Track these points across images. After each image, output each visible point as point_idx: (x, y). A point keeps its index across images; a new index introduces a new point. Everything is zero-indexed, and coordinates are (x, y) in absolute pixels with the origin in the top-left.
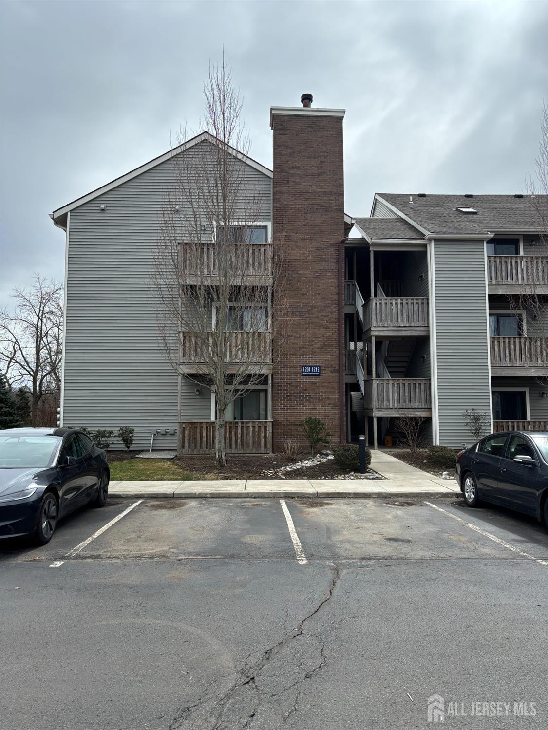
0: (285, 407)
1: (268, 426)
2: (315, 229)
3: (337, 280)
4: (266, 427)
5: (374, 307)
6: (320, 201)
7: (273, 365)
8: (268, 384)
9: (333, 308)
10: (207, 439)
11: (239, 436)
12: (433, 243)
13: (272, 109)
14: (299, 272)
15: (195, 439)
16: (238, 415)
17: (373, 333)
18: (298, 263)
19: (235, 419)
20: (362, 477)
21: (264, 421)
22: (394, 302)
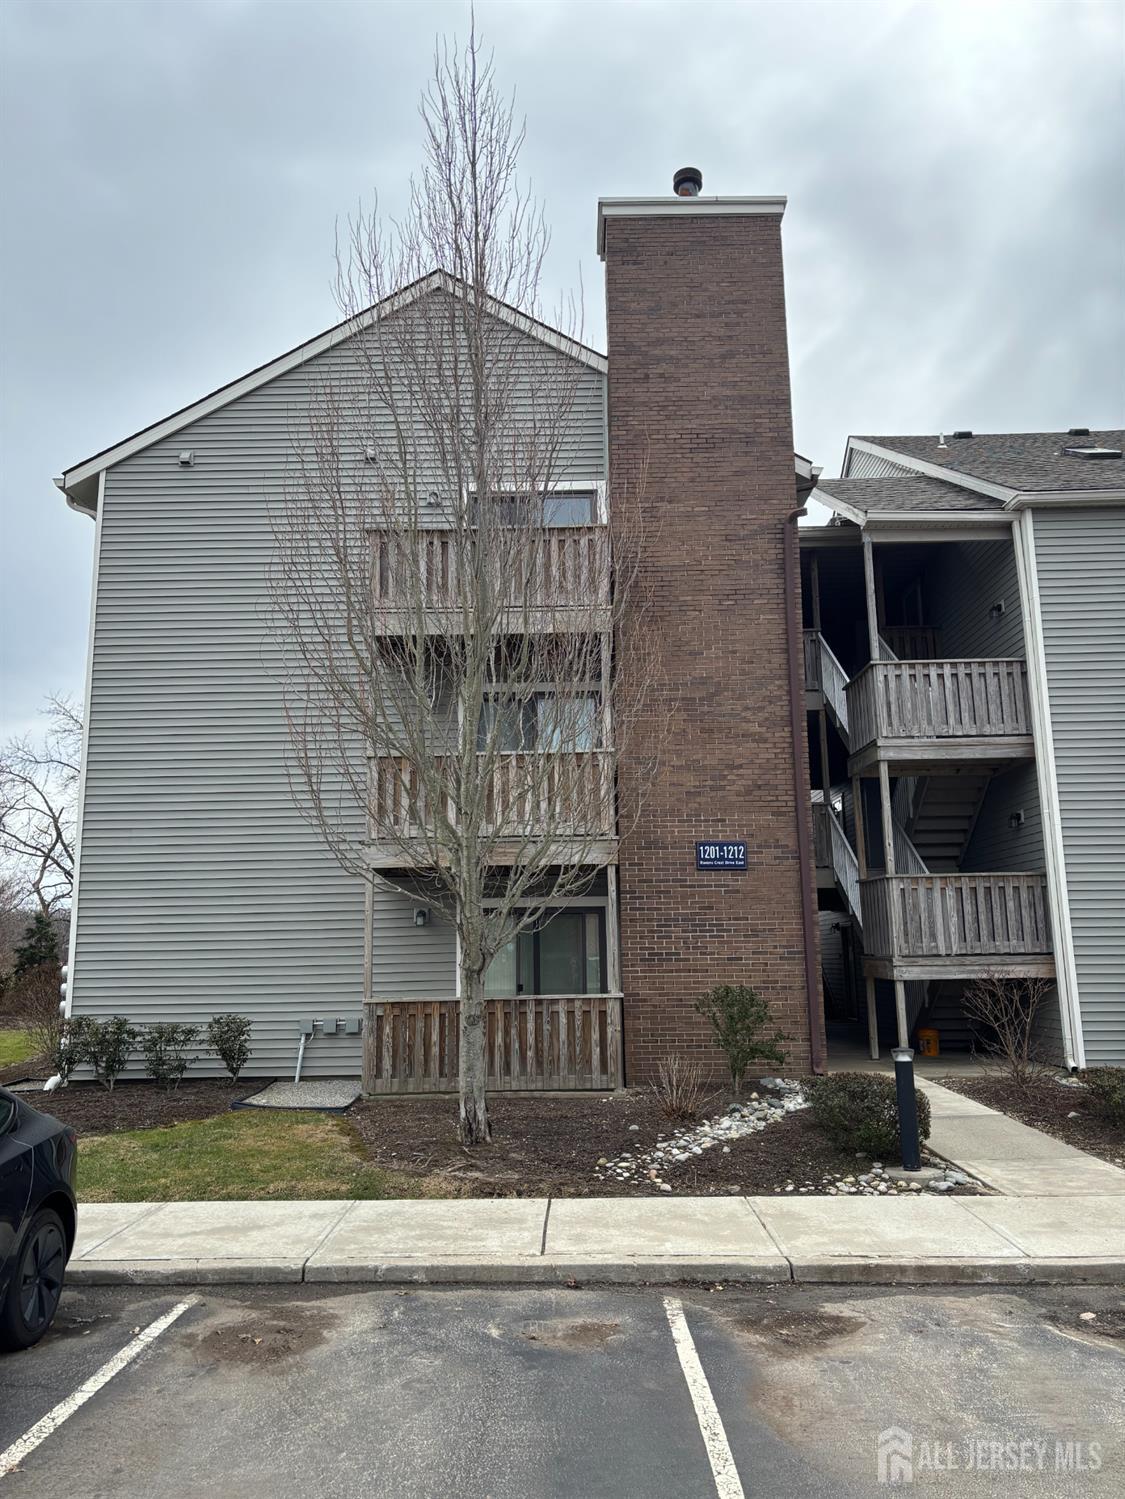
0: (653, 959)
1: (609, 1011)
2: (719, 488)
3: (782, 616)
4: (603, 1014)
5: (881, 685)
6: (730, 421)
7: (618, 841)
8: (605, 893)
9: (777, 687)
10: (442, 1049)
11: (531, 1039)
12: (1028, 518)
13: (601, 205)
14: (681, 599)
15: (411, 1047)
16: (527, 980)
17: (883, 754)
18: (678, 575)
19: (520, 988)
20: (914, 1185)
21: (599, 996)
22: (933, 672)
